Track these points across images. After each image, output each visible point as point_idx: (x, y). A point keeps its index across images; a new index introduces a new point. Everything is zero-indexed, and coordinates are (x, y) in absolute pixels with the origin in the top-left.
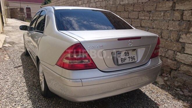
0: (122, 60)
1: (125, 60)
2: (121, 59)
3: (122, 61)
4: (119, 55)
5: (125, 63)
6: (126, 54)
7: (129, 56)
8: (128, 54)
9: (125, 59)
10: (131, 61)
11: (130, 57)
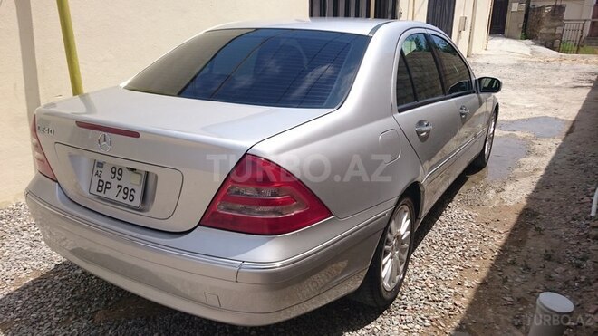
0: (99, 186)
1: (106, 188)
2: (100, 180)
3: (100, 189)
4: (99, 169)
5: (105, 196)
6: (115, 173)
7: (119, 183)
8: (121, 175)
9: (108, 186)
10: (120, 199)
11: (121, 187)
